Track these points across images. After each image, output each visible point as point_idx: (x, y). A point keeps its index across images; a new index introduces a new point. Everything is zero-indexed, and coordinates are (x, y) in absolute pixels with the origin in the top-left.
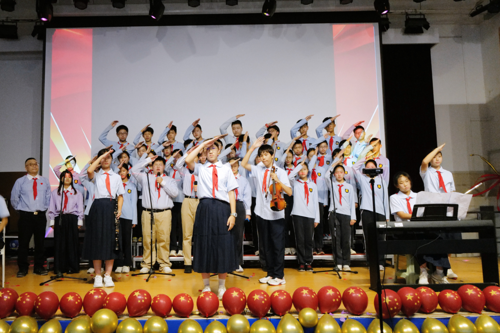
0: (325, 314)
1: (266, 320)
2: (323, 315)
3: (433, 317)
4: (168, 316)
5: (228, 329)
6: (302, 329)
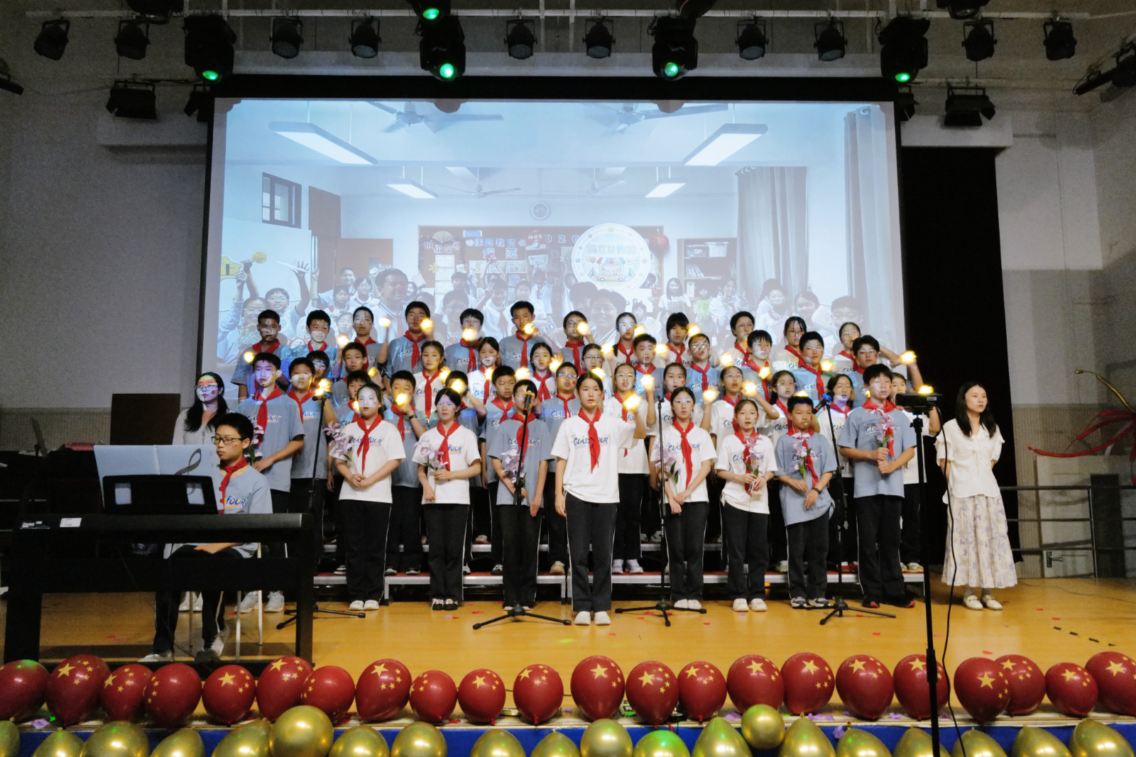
0: (799, 715)
1: (668, 732)
2: (794, 718)
3: (1035, 724)
4: (448, 722)
5: (584, 752)
6: (750, 752)
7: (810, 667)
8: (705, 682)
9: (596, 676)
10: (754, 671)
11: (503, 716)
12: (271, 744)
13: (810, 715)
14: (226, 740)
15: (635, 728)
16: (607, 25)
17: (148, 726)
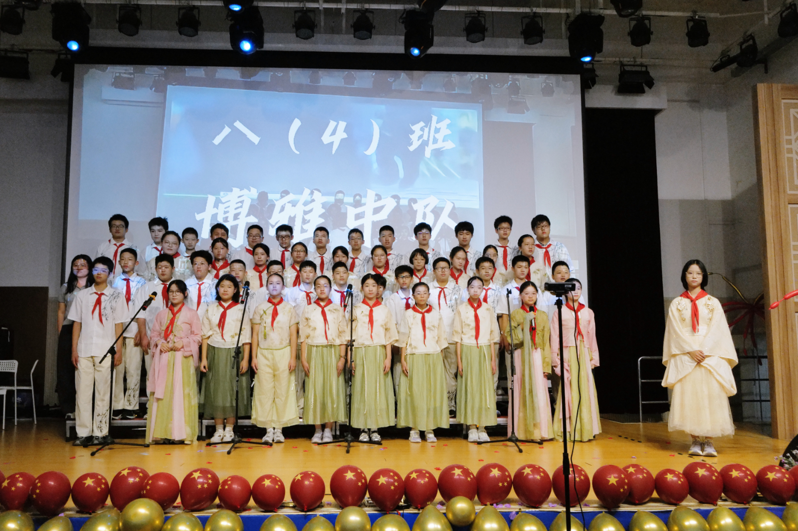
0: (486, 505)
1: (396, 515)
2: (483, 507)
3: (646, 509)
4: (245, 510)
5: (338, 529)
6: (451, 528)
7: (495, 473)
8: (422, 482)
9: (347, 478)
10: (456, 474)
11: (283, 507)
12: (121, 524)
13: (495, 505)
14: (88, 523)
15: (374, 514)
16: (369, 15)
17: (33, 515)
